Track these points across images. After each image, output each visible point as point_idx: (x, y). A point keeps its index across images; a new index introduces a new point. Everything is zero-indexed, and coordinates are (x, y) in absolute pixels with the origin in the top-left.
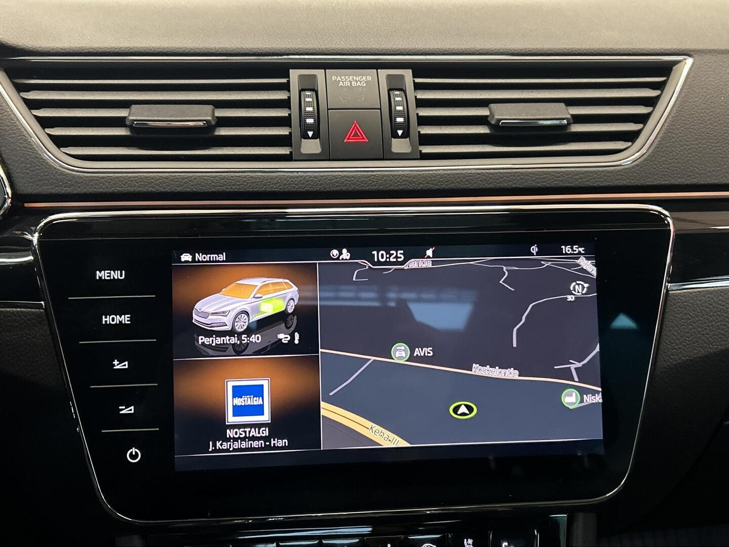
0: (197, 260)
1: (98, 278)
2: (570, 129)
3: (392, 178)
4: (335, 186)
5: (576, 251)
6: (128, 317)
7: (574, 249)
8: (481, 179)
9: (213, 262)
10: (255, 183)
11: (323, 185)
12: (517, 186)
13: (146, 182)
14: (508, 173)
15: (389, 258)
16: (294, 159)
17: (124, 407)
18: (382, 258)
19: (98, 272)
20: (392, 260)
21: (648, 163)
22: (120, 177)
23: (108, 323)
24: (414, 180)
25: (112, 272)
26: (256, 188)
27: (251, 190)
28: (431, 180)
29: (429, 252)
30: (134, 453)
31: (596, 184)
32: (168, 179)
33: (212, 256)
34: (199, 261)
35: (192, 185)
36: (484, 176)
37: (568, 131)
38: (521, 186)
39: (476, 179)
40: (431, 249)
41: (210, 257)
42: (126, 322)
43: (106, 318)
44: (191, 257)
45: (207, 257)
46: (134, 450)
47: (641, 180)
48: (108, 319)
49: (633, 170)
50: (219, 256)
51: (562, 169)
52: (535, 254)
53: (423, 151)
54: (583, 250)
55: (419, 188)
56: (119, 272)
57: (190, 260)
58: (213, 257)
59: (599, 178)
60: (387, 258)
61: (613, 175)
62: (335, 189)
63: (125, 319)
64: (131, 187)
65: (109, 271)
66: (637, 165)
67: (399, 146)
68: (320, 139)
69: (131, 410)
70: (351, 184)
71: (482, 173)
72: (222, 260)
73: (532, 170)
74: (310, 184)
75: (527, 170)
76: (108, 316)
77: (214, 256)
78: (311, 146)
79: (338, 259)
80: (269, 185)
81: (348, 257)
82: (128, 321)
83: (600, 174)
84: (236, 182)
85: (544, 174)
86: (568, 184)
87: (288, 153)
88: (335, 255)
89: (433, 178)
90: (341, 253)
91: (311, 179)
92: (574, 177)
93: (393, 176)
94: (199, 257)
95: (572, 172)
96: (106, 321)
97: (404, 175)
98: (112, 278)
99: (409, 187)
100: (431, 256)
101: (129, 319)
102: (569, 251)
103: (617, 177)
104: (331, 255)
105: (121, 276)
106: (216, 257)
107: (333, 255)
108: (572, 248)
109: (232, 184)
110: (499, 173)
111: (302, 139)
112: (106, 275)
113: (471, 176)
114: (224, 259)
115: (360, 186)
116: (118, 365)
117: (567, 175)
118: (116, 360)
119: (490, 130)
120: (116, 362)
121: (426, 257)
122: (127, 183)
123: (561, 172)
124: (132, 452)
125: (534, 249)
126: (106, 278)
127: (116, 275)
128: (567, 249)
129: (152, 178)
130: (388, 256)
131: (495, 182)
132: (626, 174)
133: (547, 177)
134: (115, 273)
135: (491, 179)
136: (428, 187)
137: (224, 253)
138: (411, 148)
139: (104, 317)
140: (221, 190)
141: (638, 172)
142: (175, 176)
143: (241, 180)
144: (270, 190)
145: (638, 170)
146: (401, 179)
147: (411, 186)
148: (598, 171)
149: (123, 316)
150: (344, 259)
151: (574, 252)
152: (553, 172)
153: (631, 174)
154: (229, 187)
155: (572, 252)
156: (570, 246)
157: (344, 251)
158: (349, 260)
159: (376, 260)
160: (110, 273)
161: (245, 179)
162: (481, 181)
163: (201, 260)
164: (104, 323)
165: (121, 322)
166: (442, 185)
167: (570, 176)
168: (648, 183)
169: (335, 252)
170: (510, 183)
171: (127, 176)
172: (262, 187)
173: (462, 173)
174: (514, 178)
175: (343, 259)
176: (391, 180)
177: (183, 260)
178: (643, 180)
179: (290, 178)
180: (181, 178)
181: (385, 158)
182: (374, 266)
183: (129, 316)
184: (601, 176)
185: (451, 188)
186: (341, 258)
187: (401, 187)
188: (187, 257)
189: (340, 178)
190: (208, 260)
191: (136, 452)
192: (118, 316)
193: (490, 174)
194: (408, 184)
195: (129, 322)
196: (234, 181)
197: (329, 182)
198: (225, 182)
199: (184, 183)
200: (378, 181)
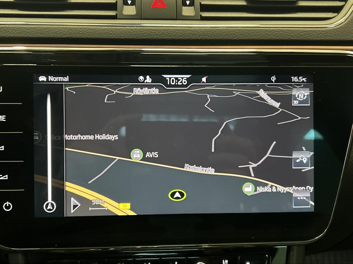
0: (50, 80)
2: (298, 4)
3: (182, 32)
4: (144, 36)
5: (301, 80)
6: (4, 117)
7: (300, 79)
8: (240, 33)
9: (60, 82)
10: (92, 32)
11: (136, 35)
12: (263, 38)
13: (21, 31)
14: (257, 30)
16: (118, 18)
17: (1, 176)
18: (173, 82)
20: (179, 84)
21: (348, 26)
22: (5, 27)
24: (196, 33)
26: (92, 36)
27: (89, 37)
28: (207, 34)
29: (204, 79)
30: (8, 205)
31: (314, 39)
32: (35, 29)
34: (51, 81)
35: (51, 34)
36: (242, 31)
37: (297, 5)
38: (266, 39)
39: (237, 33)
40: (205, 77)
41: (58, 79)
42: (3, 120)
44: (46, 78)
45: (56, 79)
46: (8, 203)
47: (343, 36)
49: (338, 30)
50: (64, 78)
51: (292, 29)
52: (274, 82)
53: (203, 15)
54: (305, 80)
55: (199, 38)
57: (45, 80)
58: (60, 79)
59: (316, 35)
60: (176, 82)
61: (325, 33)
62: (144, 38)
63: (2, 118)
64: (12, 34)
66: (341, 27)
67: (187, 11)
68: (135, 6)
70: (155, 35)
71: (241, 29)
72: (66, 81)
73: (273, 28)
74: (128, 34)
75: (270, 28)
77: (61, 78)
78: (130, 10)
79: (143, 82)
80: (101, 34)
81: (150, 81)
82: (4, 119)
83: (318, 32)
84: (80, 32)
85: (281, 31)
86: (296, 38)
87: (115, 14)
88: (141, 80)
89: (209, 32)
90: (145, 79)
91: (129, 31)
92: (300, 34)
93: (182, 30)
94: (51, 78)
95: (299, 30)
97: (189, 30)
99: (192, 38)
100: (205, 82)
101: (5, 118)
102: (296, 80)
103: (328, 35)
104: (139, 79)
106: (62, 79)
107: (140, 80)
108: (298, 78)
109: (77, 33)
110: (252, 29)
111: (124, 5)
113: (233, 31)
114: (68, 81)
115: (160, 36)
117: (296, 32)
119: (247, 3)
121: (201, 82)
122: (9, 31)
123: (292, 30)
124: (6, 204)
125: (273, 79)
128: (295, 79)
129: (25, 28)
130: (176, 81)
131: (249, 36)
132: (334, 33)
133: (283, 33)
135: (246, 33)
136: (205, 38)
137: (68, 77)
138: (195, 13)
140: (69, 37)
141: (342, 31)
142: (40, 27)
143: (83, 30)
144: (102, 37)
145: (341, 30)
146: (187, 32)
147: (194, 37)
148: (316, 30)
150: (148, 82)
151: (300, 81)
152: (287, 30)
153: (337, 33)
154: (75, 35)
155: (298, 81)
156: (297, 77)
157: (148, 77)
158: (151, 83)
159: (169, 84)
161: (85, 30)
162: (240, 35)
163: (52, 81)
166: (214, 37)
167: (297, 33)
168: (347, 39)
169: (141, 78)
170: (259, 37)
171: (9, 27)
172: (97, 36)
173: (227, 30)
174: (262, 33)
175: (147, 83)
176: (181, 33)
177: (40, 80)
178: (345, 37)
179: (115, 30)
180: (44, 29)
181: (177, 19)
182: (167, 87)
183: (5, 116)
184: (318, 33)
185: (220, 39)
186: (145, 82)
187: (187, 38)
188: (42, 78)
189: (148, 31)
190: (57, 81)
191: (9, 204)
193: (246, 30)
194: (192, 35)
195: (5, 120)
196: (78, 31)
197: (140, 33)
198: (73, 31)
199: (45, 32)
200: (172, 33)
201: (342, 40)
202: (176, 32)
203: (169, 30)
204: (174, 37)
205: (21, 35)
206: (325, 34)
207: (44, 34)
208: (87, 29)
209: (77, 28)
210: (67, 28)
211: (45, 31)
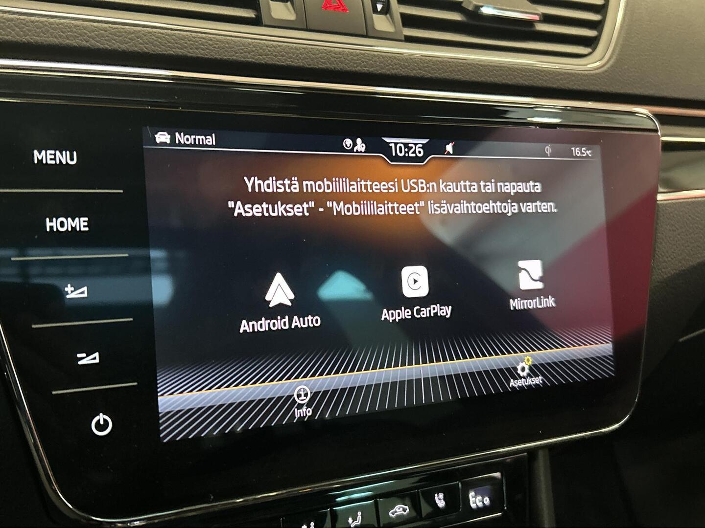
0: (177, 142)
1: (36, 162)
4: (321, 63)
5: (584, 153)
6: (84, 221)
8: (472, 70)
9: (199, 146)
10: (224, 48)
11: (307, 60)
12: (506, 81)
13: (75, 32)
15: (408, 152)
16: (264, 23)
17: (85, 355)
18: (401, 152)
19: (36, 152)
20: (411, 155)
21: (614, 69)
23: (55, 229)
24: (406, 64)
25: (58, 153)
26: (225, 56)
27: (221, 57)
28: (424, 67)
30: (102, 422)
31: (574, 88)
32: (107, 31)
33: (197, 137)
34: (180, 144)
35: (142, 44)
36: (475, 67)
38: (509, 83)
39: (468, 70)
41: (195, 139)
42: (83, 229)
43: (51, 221)
44: (169, 136)
45: (191, 139)
46: (101, 417)
48: (54, 224)
49: (603, 75)
50: (206, 139)
52: (549, 155)
53: (408, 34)
54: (590, 153)
55: (412, 74)
56: (68, 153)
57: (168, 141)
58: (199, 139)
59: (577, 81)
60: (405, 152)
62: (322, 66)
63: (81, 224)
64: (56, 37)
65: (53, 152)
66: (605, 71)
67: (381, 23)
68: (291, 3)
69: (94, 359)
70: (339, 62)
72: (211, 144)
74: (292, 57)
76: (54, 219)
77: (201, 137)
78: (282, 10)
79: (352, 151)
80: (241, 53)
81: (363, 149)
82: (85, 226)
83: (577, 77)
84: (200, 44)
85: (530, 71)
86: (552, 85)
87: (253, 16)
88: (348, 146)
89: (426, 65)
90: (355, 144)
91: (292, 51)
92: (555, 77)
93: (382, 57)
94: (180, 138)
95: (554, 72)
96: (51, 227)
98: (58, 162)
99: (401, 72)
101: (86, 224)
102: (578, 153)
103: (591, 82)
104: (344, 145)
105: (72, 159)
106: (203, 139)
107: (346, 146)
108: (581, 150)
109: (195, 46)
111: (270, 1)
112: (49, 157)
113: (461, 66)
114: (214, 144)
115: (348, 65)
116: (72, 292)
117: (550, 74)
118: (69, 285)
120: (69, 289)
121: (445, 153)
122: (47, 31)
124: (99, 421)
125: (548, 150)
126: (49, 162)
127: (63, 158)
128: (576, 151)
130: (406, 150)
131: (486, 75)
132: (598, 80)
133: (533, 75)
134: (62, 155)
135: (481, 71)
136: (421, 75)
137: (213, 135)
138: (393, 27)
139: (48, 220)
140: (180, 54)
141: (607, 77)
142: (118, 28)
143: (206, 43)
146: (392, 61)
147: (404, 72)
149: (77, 219)
150: (359, 151)
151: (583, 155)
152: (537, 70)
153: (602, 80)
154: (191, 51)
155: (581, 155)
156: (578, 149)
158: (365, 152)
159: (394, 154)
160: (55, 155)
161: (210, 42)
162: (472, 73)
163: (183, 143)
164: (48, 229)
165: (73, 229)
166: (435, 73)
169: (348, 142)
170: (499, 78)
172: (234, 55)
174: (503, 73)
175: (357, 152)
176: (382, 62)
177: (158, 141)
179: (267, 47)
180: (126, 32)
181: (369, 35)
183: (86, 219)
186: (355, 151)
187: (393, 72)
188: (162, 137)
189: (326, 53)
190: (193, 143)
191: (105, 420)
192: (70, 219)
194: (401, 68)
195: (87, 229)
196: (197, 44)
197: (313, 57)
198: (186, 43)
199: (130, 39)
200: (368, 62)
201: (609, 92)
202: (373, 60)
203: (362, 56)
204: (372, 69)
205: (77, 41)
206: (588, 81)
207: (126, 44)
208: (215, 41)
209: (194, 37)
210: (174, 35)
211: (130, 36)
